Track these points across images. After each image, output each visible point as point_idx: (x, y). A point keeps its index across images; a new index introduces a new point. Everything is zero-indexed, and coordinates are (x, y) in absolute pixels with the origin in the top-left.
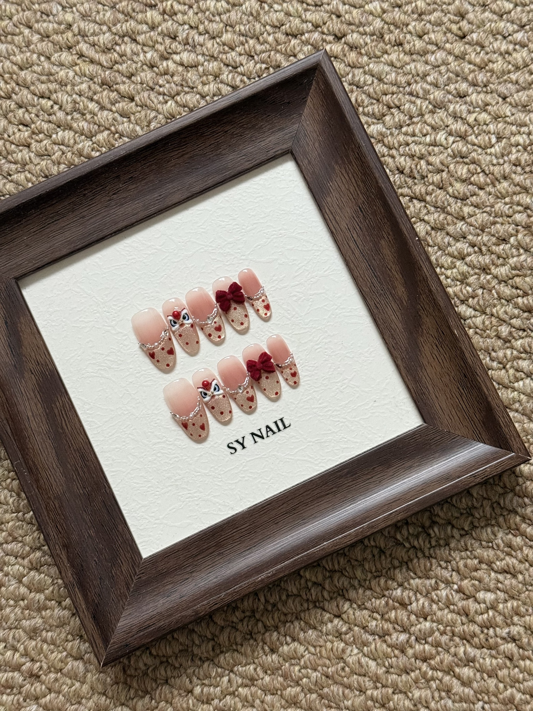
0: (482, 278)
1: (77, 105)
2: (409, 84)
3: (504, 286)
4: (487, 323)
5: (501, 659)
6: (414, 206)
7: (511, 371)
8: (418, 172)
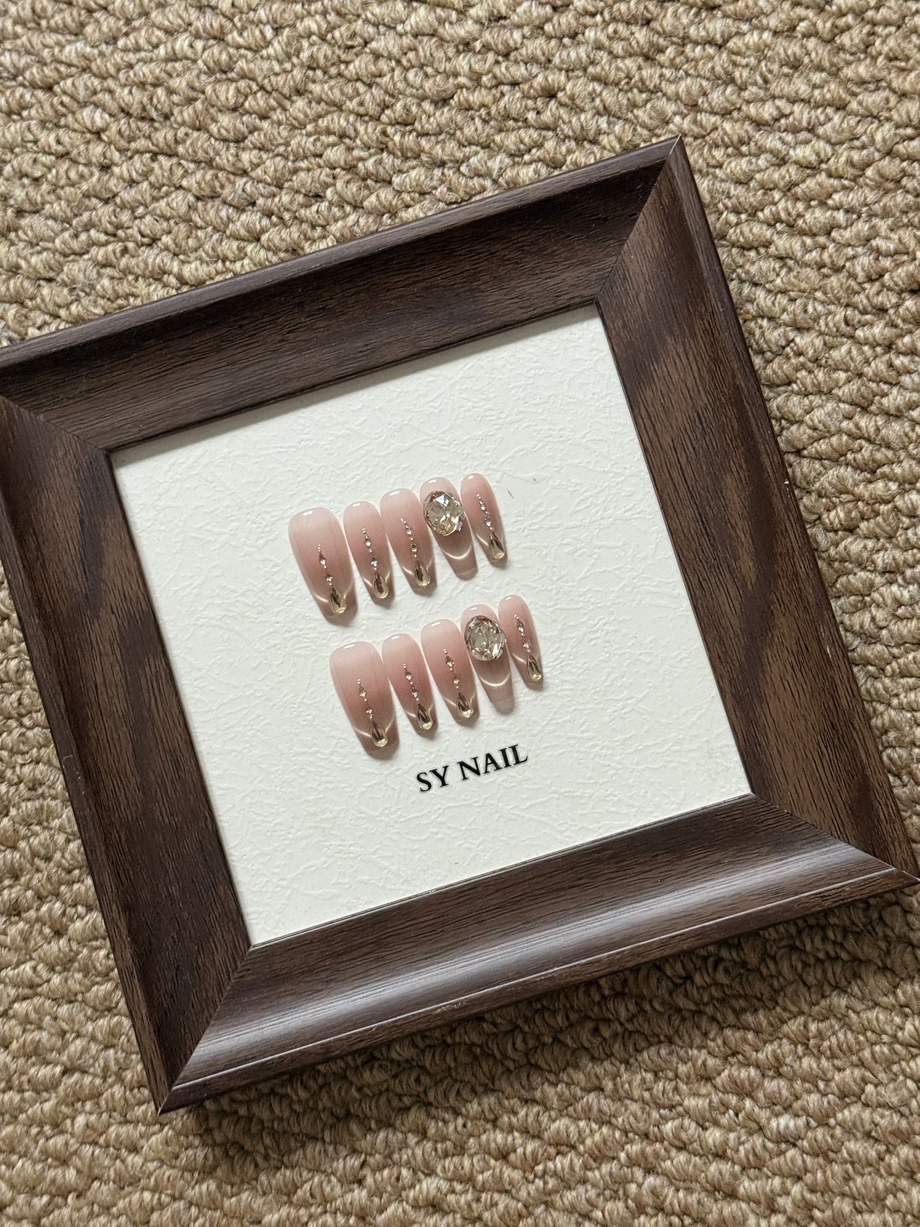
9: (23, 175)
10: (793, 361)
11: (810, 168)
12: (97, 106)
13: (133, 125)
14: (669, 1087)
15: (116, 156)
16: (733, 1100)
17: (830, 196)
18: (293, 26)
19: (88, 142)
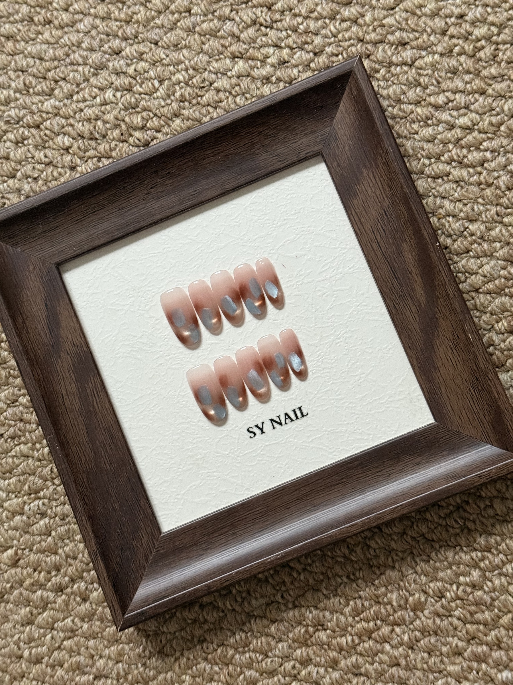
9: (27, 177)
10: (469, 239)
11: (468, 129)
12: (65, 134)
13: (86, 143)
14: (438, 660)
15: (78, 161)
16: (475, 665)
17: (481, 144)
18: (170, 79)
19: (62, 155)
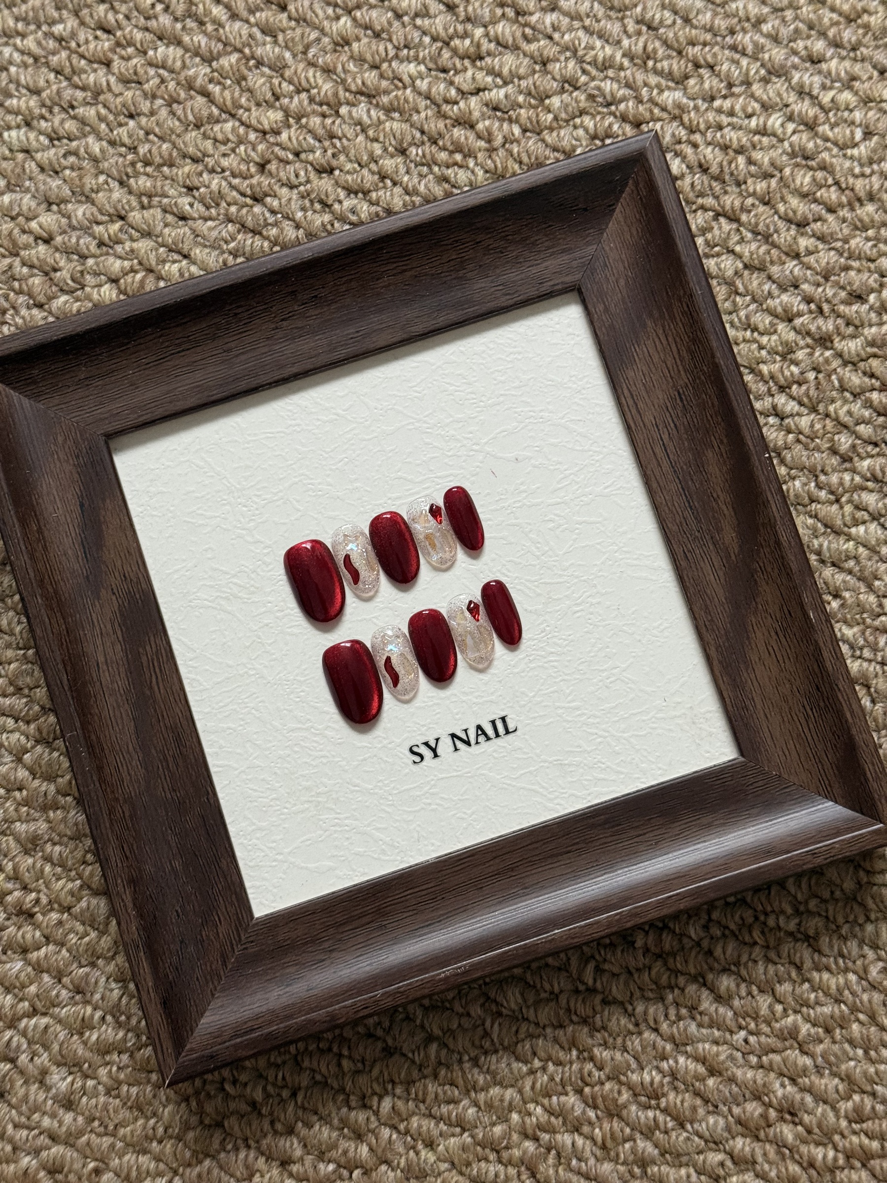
0: (817, 354)
1: (194, 8)
2: (732, 32)
3: (850, 371)
4: (818, 426)
5: (783, 965)
6: (720, 228)
7: (848, 509)
8: (732, 174)
